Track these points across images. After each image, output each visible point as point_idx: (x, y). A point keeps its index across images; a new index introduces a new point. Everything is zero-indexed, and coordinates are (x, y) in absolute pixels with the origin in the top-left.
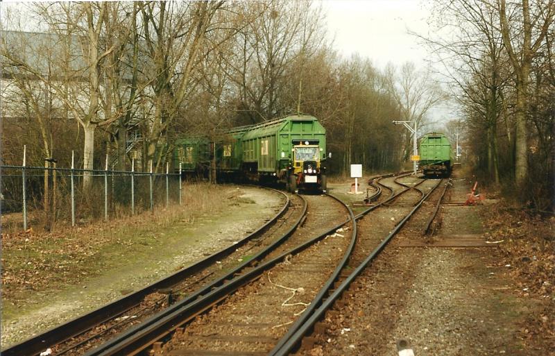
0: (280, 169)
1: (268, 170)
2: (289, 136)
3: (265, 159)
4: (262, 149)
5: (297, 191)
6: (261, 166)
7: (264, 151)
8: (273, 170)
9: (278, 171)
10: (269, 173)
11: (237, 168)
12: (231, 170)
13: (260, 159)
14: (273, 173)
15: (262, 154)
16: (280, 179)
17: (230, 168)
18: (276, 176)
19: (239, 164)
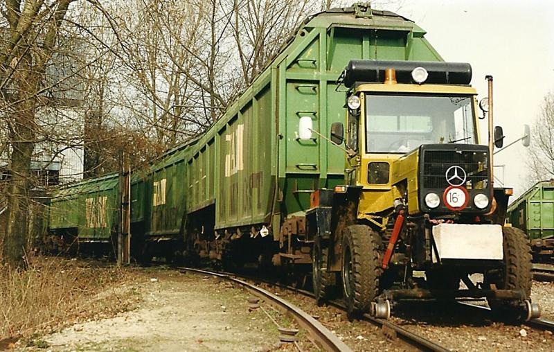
0: (284, 210)
1: (244, 219)
2: (323, 84)
3: (234, 186)
4: (228, 157)
5: (383, 309)
6: (222, 215)
7: (233, 164)
8: (260, 216)
9: (276, 219)
10: (246, 229)
11: (177, 231)
12: (165, 236)
13: (222, 192)
14: (258, 227)
15: (228, 174)
16: (284, 250)
17: (164, 231)
18: (270, 237)
19: (179, 221)
